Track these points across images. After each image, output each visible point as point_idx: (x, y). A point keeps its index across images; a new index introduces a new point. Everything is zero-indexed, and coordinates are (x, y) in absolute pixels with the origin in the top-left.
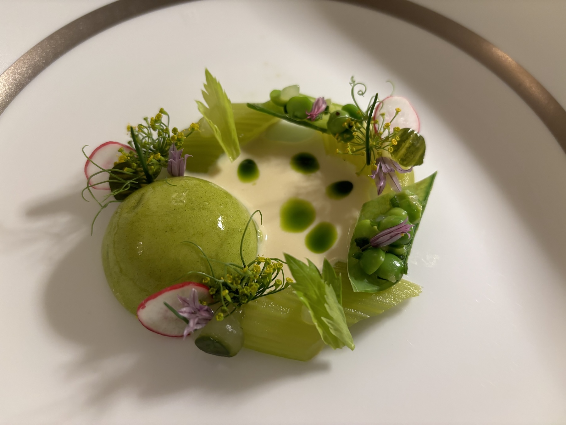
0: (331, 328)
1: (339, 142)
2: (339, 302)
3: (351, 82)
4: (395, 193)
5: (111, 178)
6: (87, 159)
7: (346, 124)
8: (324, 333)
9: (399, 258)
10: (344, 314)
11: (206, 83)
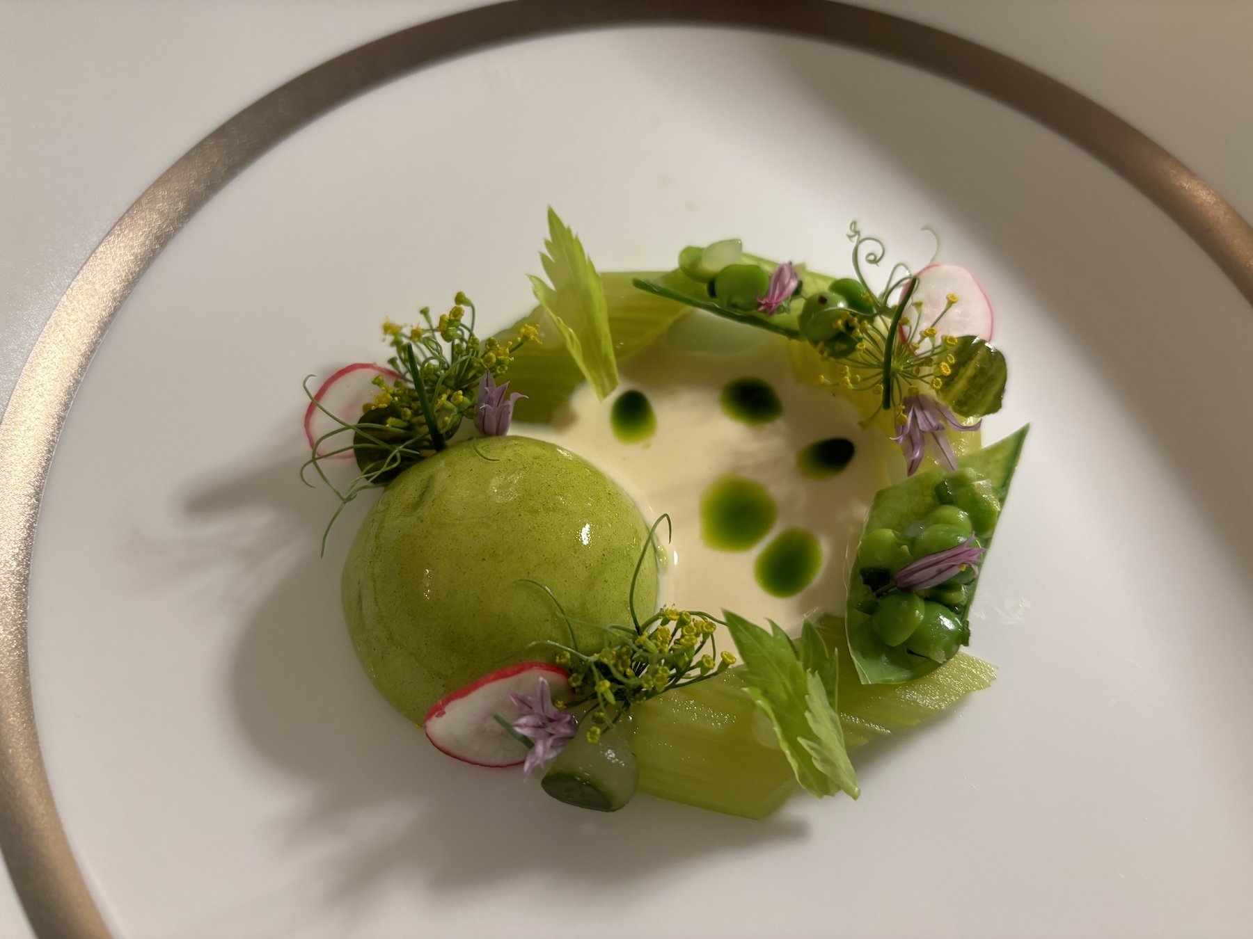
0: (815, 758)
1: (826, 359)
2: (832, 705)
3: (851, 233)
4: (944, 473)
5: (357, 439)
6: (309, 400)
7: (840, 322)
8: (800, 767)
9: (952, 611)
10: (840, 727)
11: (549, 238)
